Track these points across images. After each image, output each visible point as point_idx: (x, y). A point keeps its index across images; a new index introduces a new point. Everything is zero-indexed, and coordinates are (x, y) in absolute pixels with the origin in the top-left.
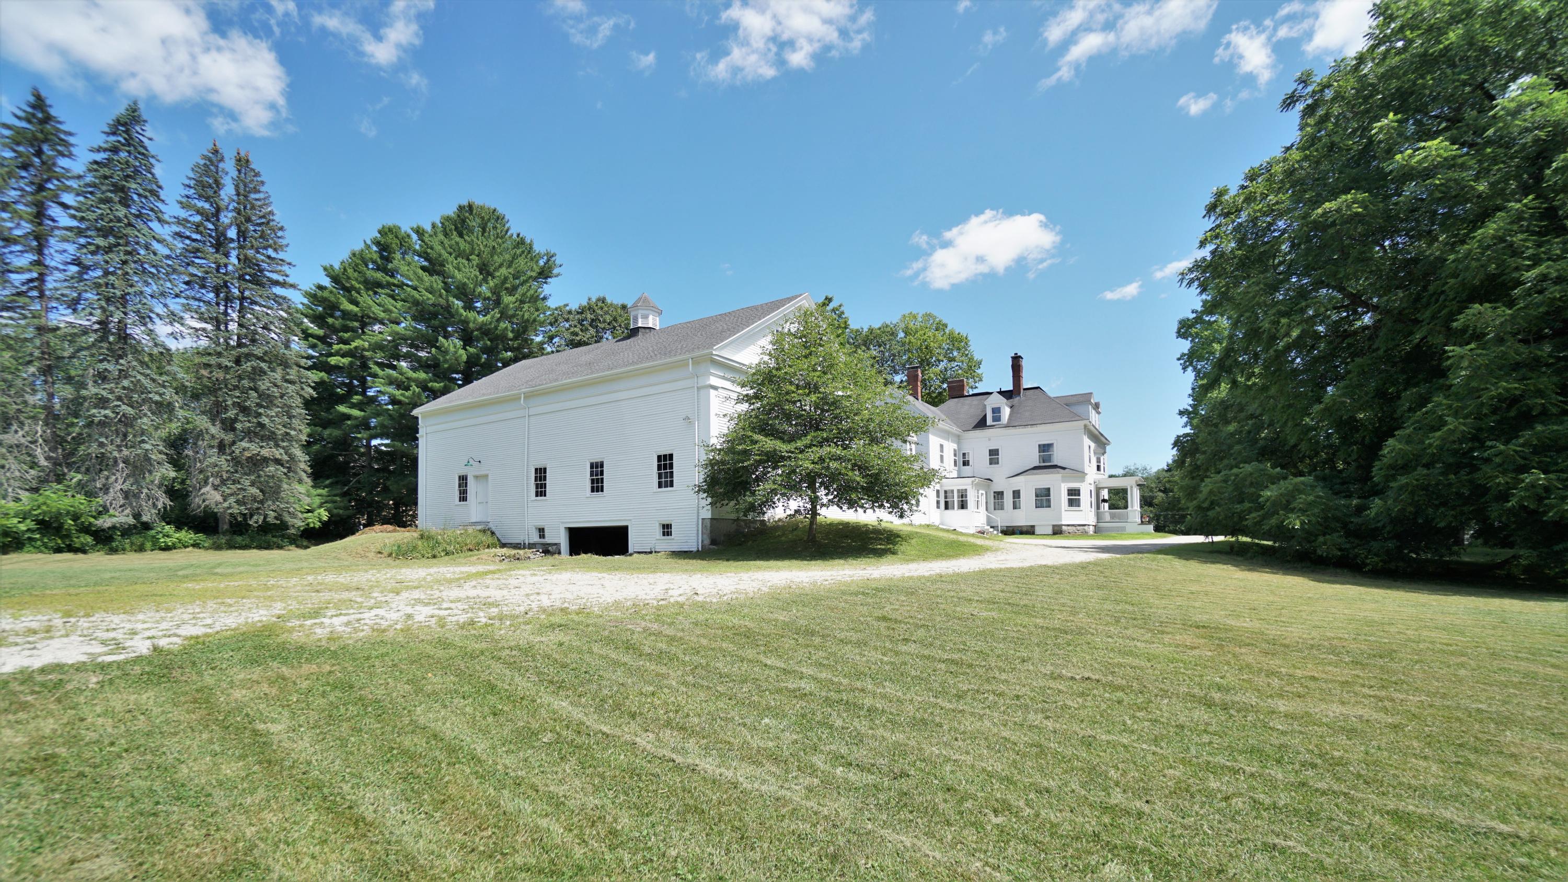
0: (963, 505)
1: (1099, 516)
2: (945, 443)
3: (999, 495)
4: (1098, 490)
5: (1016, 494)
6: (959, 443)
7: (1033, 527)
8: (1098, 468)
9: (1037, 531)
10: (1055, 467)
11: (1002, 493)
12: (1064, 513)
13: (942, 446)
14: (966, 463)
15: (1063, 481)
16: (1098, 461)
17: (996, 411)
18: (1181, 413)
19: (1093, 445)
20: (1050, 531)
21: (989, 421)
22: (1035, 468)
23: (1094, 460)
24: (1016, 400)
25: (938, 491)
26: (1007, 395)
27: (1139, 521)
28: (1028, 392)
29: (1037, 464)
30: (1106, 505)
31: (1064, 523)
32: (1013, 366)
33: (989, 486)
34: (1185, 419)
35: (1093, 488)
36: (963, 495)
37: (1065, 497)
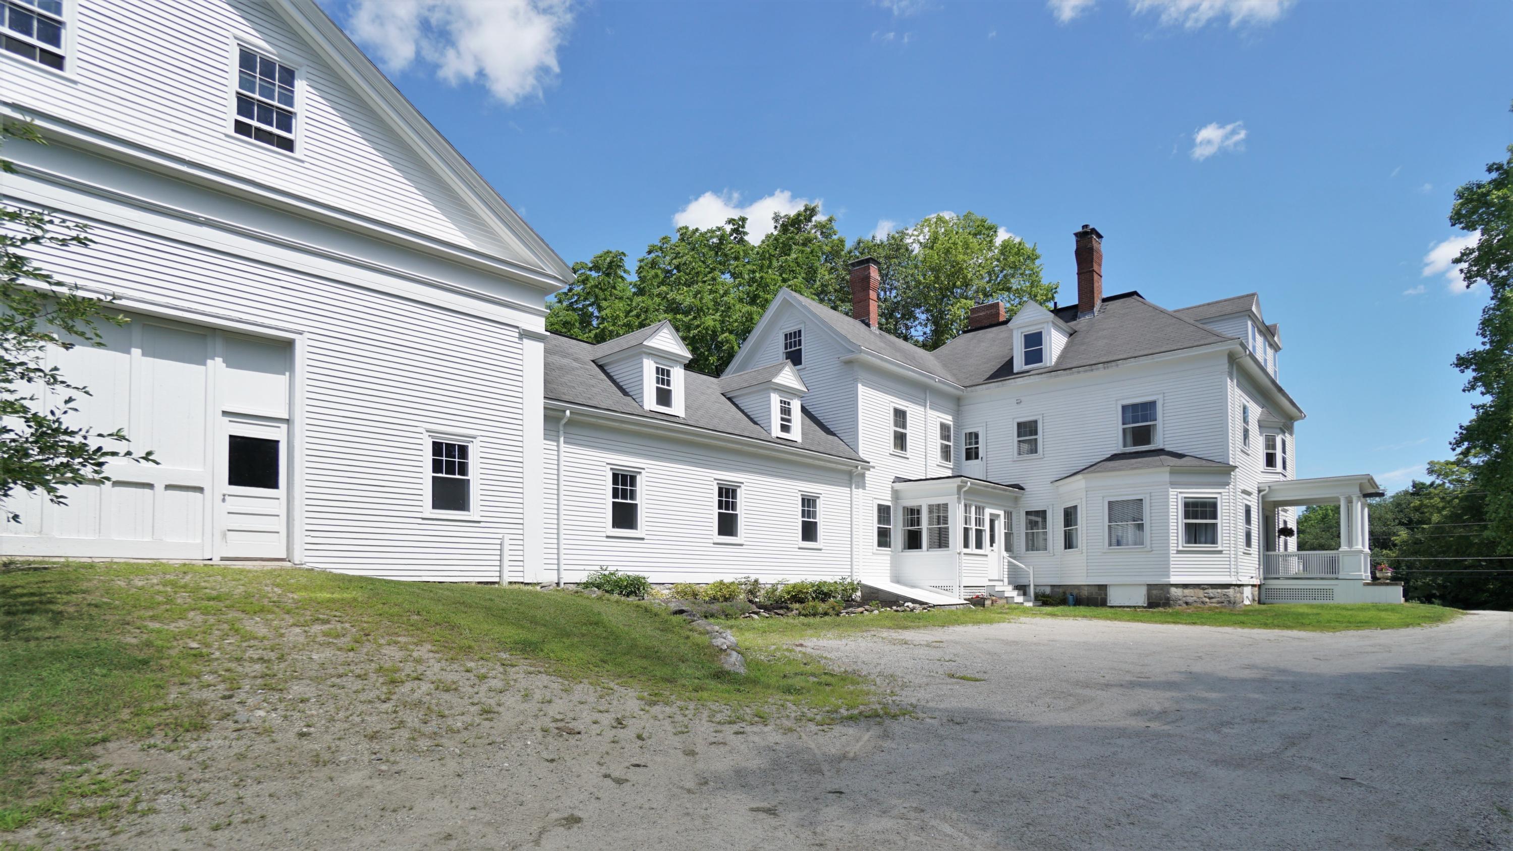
0: (941, 540)
1: (1268, 566)
2: (913, 411)
3: (1037, 518)
4: (1269, 509)
5: (1070, 516)
6: (958, 415)
7: (1103, 588)
8: (1270, 460)
9: (1115, 597)
10: (1160, 452)
11: (1043, 514)
12: (1174, 558)
13: (900, 416)
14: (972, 454)
15: (1173, 484)
16: (1270, 444)
17: (1034, 341)
18: (1462, 363)
19: (1255, 411)
20: (1140, 598)
21: (1019, 364)
22: (1115, 457)
23: (1258, 443)
24: (1083, 322)
25: (884, 512)
26: (1066, 314)
27: (1367, 575)
28: (1111, 305)
29: (1119, 448)
30: (1293, 542)
31: (1174, 580)
32: (1078, 253)
33: (1016, 499)
34: (1470, 374)
35: (1254, 503)
36: (940, 514)
37: (1176, 521)
